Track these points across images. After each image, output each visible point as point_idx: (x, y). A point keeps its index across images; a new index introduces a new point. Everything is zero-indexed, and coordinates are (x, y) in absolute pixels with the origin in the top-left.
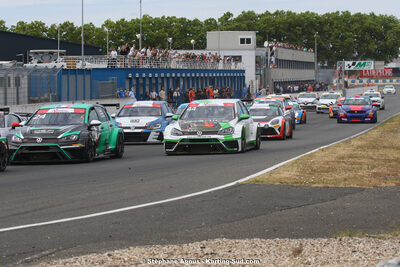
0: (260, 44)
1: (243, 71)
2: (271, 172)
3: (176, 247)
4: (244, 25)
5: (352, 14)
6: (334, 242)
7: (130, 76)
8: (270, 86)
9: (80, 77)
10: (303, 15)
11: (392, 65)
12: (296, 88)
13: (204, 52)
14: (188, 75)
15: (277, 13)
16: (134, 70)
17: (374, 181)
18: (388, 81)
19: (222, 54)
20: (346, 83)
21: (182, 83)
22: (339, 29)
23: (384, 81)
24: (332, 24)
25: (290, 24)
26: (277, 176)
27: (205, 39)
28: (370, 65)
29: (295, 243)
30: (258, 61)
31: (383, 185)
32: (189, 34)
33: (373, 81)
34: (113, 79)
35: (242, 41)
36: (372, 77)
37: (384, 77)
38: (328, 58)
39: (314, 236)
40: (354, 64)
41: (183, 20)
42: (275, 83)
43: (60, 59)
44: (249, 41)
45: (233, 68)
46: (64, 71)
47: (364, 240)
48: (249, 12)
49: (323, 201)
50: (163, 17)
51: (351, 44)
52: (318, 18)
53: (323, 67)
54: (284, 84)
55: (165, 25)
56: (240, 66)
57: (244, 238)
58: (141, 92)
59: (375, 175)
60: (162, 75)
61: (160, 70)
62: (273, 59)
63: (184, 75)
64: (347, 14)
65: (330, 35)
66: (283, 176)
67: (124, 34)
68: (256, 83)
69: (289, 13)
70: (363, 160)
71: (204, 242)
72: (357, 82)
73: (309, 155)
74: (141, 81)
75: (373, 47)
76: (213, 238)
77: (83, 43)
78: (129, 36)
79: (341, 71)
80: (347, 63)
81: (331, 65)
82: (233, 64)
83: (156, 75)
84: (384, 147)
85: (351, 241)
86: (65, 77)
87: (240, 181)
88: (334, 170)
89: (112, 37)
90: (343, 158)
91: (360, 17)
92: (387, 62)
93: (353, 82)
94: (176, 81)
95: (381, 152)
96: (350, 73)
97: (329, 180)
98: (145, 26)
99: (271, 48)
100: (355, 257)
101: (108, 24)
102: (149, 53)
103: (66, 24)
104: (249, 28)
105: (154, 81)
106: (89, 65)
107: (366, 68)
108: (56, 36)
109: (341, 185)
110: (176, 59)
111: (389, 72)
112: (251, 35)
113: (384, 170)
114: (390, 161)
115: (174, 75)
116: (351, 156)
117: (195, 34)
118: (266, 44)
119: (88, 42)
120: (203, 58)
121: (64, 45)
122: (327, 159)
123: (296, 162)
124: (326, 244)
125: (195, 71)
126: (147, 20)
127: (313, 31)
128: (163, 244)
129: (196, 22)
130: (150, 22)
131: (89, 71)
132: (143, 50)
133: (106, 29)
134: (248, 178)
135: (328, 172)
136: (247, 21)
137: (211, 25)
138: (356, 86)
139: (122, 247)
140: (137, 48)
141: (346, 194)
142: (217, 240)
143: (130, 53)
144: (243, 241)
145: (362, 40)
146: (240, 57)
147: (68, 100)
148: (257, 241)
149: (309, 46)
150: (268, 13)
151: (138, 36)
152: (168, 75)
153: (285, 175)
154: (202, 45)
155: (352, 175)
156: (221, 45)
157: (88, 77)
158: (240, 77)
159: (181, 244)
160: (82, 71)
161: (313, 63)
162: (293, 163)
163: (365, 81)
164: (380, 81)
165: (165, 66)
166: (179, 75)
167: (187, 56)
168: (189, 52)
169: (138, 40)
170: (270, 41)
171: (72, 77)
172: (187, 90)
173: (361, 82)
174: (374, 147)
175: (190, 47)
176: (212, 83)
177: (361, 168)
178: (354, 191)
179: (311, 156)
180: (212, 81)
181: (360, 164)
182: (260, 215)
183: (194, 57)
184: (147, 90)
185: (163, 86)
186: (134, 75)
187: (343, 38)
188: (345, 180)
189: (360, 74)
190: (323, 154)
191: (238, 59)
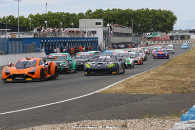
0: (105, 25)
1: (97, 38)
2: (111, 87)
3: (65, 124)
4: (97, 16)
5: (150, 10)
6: (142, 121)
7: (42, 41)
8: (110, 45)
9: (18, 42)
10: (126, 11)
11: (170, 34)
12: (123, 46)
13: (78, 29)
14: (71, 40)
15: (113, 10)
16: (44, 38)
17: (161, 91)
18: (168, 42)
19: (87, 30)
20: (147, 43)
21: (67, 45)
22: (143, 17)
23: (166, 42)
24: (140, 15)
25: (120, 15)
26: (114, 89)
27: (79, 23)
28: (159, 35)
29: (123, 122)
30: (105, 33)
31: (166, 93)
32: (70, 20)
33: (160, 42)
34: (34, 43)
35: (97, 24)
36: (160, 40)
37: (166, 40)
38: (138, 31)
39: (132, 118)
40: (151, 34)
41: (67, 14)
42: (113, 44)
43: (7, 33)
44: (100, 24)
45: (92, 37)
46: (10, 39)
47: (156, 120)
48: (100, 9)
49: (137, 101)
50: (58, 12)
51: (149, 24)
52: (133, 12)
53: (136, 36)
54: (117, 44)
55: (59, 16)
56: (95, 36)
57: (98, 120)
58: (48, 49)
59: (162, 88)
60: (58, 41)
61: (56, 38)
62: (112, 32)
63: (68, 41)
64: (147, 10)
65: (139, 20)
66: (117, 89)
67: (39, 21)
68: (104, 44)
69: (119, 10)
70: (156, 81)
71: (79, 122)
72: (153, 43)
73: (130, 79)
74: (47, 44)
75: (160, 26)
76: (83, 120)
77: (19, 25)
78: (42, 22)
79: (145, 37)
80: (148, 34)
81: (140, 35)
82: (92, 35)
83: (55, 41)
84: (167, 74)
85: (150, 120)
86: (10, 42)
87: (96, 92)
88: (142, 86)
89: (33, 22)
90: (146, 80)
91: (154, 11)
92: (167, 33)
93: (151, 43)
94: (65, 44)
95: (165, 77)
96: (149, 39)
97: (140, 90)
98: (49, 17)
99: (111, 27)
100: (152, 128)
101: (31, 16)
102: (51, 30)
103: (10, 16)
104: (100, 17)
105: (54, 44)
106: (22, 36)
107: (157, 36)
108: (5, 22)
109: (145, 93)
110: (64, 33)
111: (168, 38)
112: (101, 21)
113: (166, 85)
114: (169, 81)
115: (63, 41)
116: (150, 79)
117: (73, 20)
118: (108, 25)
119: (21, 25)
120: (78, 32)
121: (9, 26)
122: (138, 81)
123: (123, 82)
124: (138, 122)
125: (74, 38)
126: (50, 14)
127: (131, 18)
128: (59, 123)
129: (74, 15)
130: (51, 15)
131: (22, 39)
132: (48, 29)
133: (30, 19)
134: (100, 90)
135: (138, 87)
136: (99, 14)
137: (81, 16)
138: (152, 45)
139: (38, 125)
140: (45, 28)
141: (148, 97)
142: (85, 121)
143: (42, 30)
144: (98, 121)
145: (155, 23)
146: (96, 31)
147: (12, 54)
148: (105, 121)
149: (129, 26)
150: (109, 10)
151: (46, 22)
152: (61, 41)
153: (118, 88)
154: (77, 26)
155: (150, 88)
156: (86, 26)
157: (21, 42)
158: (95, 41)
159: (67, 123)
160: (18, 39)
161: (131, 34)
162: (122, 83)
163: (157, 42)
164: (164, 42)
165: (59, 36)
166: (66, 41)
167: (70, 31)
168: (71, 29)
169: (45, 24)
170: (110, 23)
171: (14, 42)
172: (70, 48)
173: (155, 43)
174: (161, 75)
175: (71, 27)
176: (82, 44)
177: (155, 85)
178: (151, 96)
179: (131, 79)
180: (82, 43)
181: (155, 83)
182: (106, 108)
183: (73, 31)
184: (51, 48)
185: (58, 46)
186: (44, 41)
187: (146, 22)
188: (147, 90)
189: (154, 39)
190: (136, 78)
191: (95, 32)
